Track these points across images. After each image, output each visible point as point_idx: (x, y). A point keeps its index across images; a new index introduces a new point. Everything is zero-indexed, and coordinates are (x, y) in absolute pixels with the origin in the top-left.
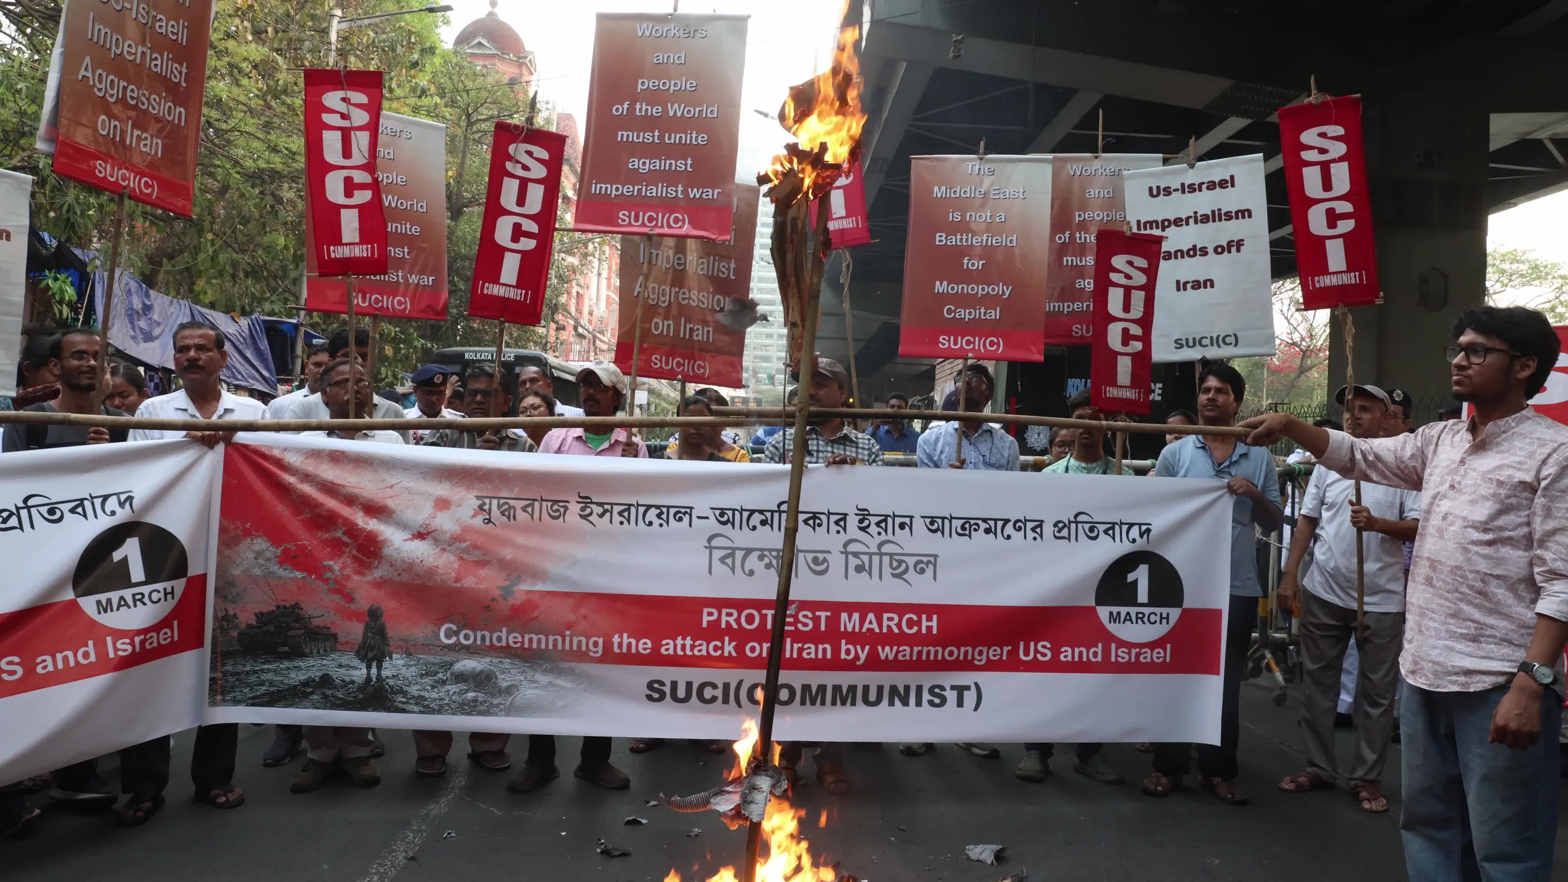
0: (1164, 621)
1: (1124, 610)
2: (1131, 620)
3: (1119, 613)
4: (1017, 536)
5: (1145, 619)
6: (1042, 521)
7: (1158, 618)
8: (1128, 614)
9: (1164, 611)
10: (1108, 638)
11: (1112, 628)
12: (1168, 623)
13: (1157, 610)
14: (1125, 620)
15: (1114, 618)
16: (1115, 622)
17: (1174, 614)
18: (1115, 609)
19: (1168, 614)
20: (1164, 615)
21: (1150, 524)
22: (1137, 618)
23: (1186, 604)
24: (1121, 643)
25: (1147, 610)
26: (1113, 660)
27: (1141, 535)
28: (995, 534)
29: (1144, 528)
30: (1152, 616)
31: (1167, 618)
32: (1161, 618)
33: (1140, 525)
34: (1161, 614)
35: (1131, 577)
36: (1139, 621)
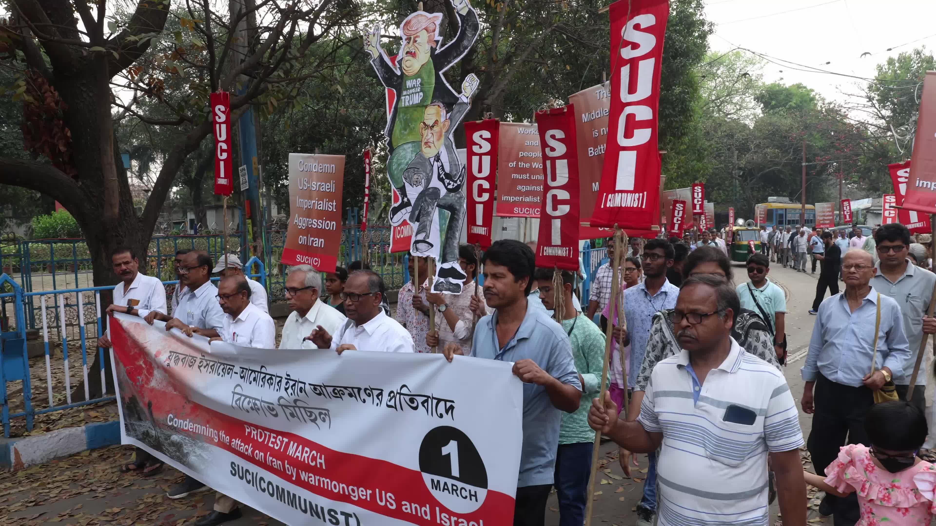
0: (473, 498)
1: (443, 480)
2: (448, 489)
3: (438, 482)
4: (369, 400)
5: (458, 492)
6: (382, 390)
7: (467, 494)
8: (445, 484)
9: (473, 489)
10: (434, 503)
11: (436, 494)
12: (477, 500)
13: (468, 487)
14: (444, 489)
15: (436, 485)
16: (436, 489)
17: (482, 493)
18: (436, 478)
19: (475, 492)
20: (473, 493)
21: (453, 402)
22: (453, 490)
23: (490, 487)
24: (444, 509)
25: (460, 485)
26: (438, 521)
27: (447, 412)
28: (356, 397)
29: (449, 404)
30: (463, 491)
31: (475, 496)
32: (471, 495)
33: (446, 401)
34: (470, 491)
35: (445, 451)
36: (454, 492)
